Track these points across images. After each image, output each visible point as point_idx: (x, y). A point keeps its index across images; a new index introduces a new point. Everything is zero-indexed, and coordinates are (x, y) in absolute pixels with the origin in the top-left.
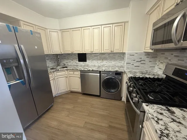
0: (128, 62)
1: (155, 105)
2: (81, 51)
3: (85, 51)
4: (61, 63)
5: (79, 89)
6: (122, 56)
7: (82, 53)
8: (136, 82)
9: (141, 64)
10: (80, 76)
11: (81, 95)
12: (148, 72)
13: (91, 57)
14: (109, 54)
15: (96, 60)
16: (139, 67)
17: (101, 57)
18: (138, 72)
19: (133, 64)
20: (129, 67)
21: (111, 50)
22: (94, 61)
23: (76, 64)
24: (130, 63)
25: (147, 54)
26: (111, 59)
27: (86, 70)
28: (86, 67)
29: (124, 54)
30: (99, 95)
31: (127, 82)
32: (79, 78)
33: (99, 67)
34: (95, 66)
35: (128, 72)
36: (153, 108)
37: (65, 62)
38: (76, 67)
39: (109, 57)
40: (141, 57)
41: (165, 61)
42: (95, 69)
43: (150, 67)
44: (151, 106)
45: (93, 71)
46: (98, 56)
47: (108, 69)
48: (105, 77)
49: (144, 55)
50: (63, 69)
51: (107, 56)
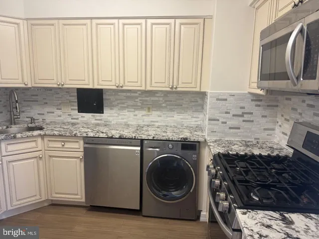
0: (213, 117)
1: (259, 212)
2: (86, 82)
3: (101, 82)
4: (22, 115)
5: (79, 193)
6: (199, 100)
7: (90, 87)
8: (228, 166)
9: (244, 121)
10: (85, 154)
11: (84, 211)
12: (261, 141)
13: (117, 100)
14: (166, 93)
15: (130, 110)
16: (239, 128)
17: (146, 101)
18: (238, 143)
19: (226, 123)
20: (216, 128)
21: (171, 84)
22: (126, 113)
23: (70, 120)
24: (218, 120)
25: (256, 98)
26: (172, 107)
27: (102, 135)
28: (102, 129)
29: (203, 95)
30: (138, 208)
31: (208, 167)
32: (78, 161)
33: (139, 128)
34: (128, 125)
35: (213, 142)
36: (254, 218)
37: (35, 112)
38: (69, 127)
39: (166, 101)
40: (242, 105)
41: (293, 116)
42: (127, 133)
43: (265, 129)
44: (252, 213)
45: (122, 140)
46: (137, 98)
47: (164, 134)
48: (155, 154)
49: (250, 100)
50: (29, 134)
51: (161, 99)
